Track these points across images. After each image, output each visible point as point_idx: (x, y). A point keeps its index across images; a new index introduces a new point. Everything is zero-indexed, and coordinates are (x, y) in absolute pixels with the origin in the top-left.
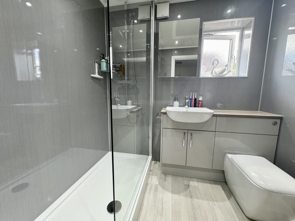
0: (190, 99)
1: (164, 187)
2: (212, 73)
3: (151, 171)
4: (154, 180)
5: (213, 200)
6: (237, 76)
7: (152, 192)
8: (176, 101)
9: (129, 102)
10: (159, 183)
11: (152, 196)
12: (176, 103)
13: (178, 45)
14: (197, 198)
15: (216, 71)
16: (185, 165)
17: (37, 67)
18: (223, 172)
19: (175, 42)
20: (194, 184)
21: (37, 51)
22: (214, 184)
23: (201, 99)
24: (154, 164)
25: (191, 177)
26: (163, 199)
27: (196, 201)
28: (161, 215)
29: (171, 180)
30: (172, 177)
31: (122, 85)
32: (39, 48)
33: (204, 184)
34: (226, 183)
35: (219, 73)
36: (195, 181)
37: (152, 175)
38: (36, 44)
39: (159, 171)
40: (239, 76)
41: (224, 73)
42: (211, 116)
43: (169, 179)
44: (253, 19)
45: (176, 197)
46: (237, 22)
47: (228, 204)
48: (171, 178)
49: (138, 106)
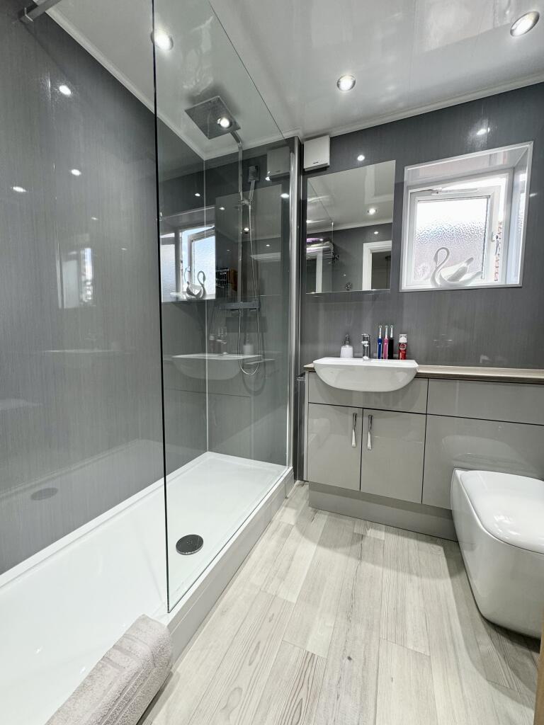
0: (380, 341)
1: (304, 533)
2: (433, 279)
3: (286, 498)
4: (287, 516)
5: (410, 572)
6: (503, 283)
7: (276, 537)
8: (347, 346)
9: (248, 348)
10: (297, 523)
11: (273, 543)
12: (347, 350)
13: (376, 217)
14: (374, 563)
15: (443, 276)
16: (359, 490)
17: (86, 281)
18: (449, 514)
19: (368, 212)
20: (377, 534)
21: (88, 252)
22: (427, 542)
23: (403, 340)
24: (298, 485)
25: (375, 521)
26: (294, 553)
27: (367, 567)
28: (282, 579)
29: (324, 521)
30: (329, 515)
31: (233, 312)
32: (91, 247)
33: (401, 538)
34: (458, 542)
35: (449, 280)
36: (380, 530)
37: (286, 506)
38: (88, 240)
39: (305, 501)
40: (507, 283)
41: (463, 279)
42: (412, 378)
43: (322, 519)
44: (529, 146)
45: (326, 553)
46: (501, 154)
47: (445, 586)
48: (326, 516)
49: (264, 356)
